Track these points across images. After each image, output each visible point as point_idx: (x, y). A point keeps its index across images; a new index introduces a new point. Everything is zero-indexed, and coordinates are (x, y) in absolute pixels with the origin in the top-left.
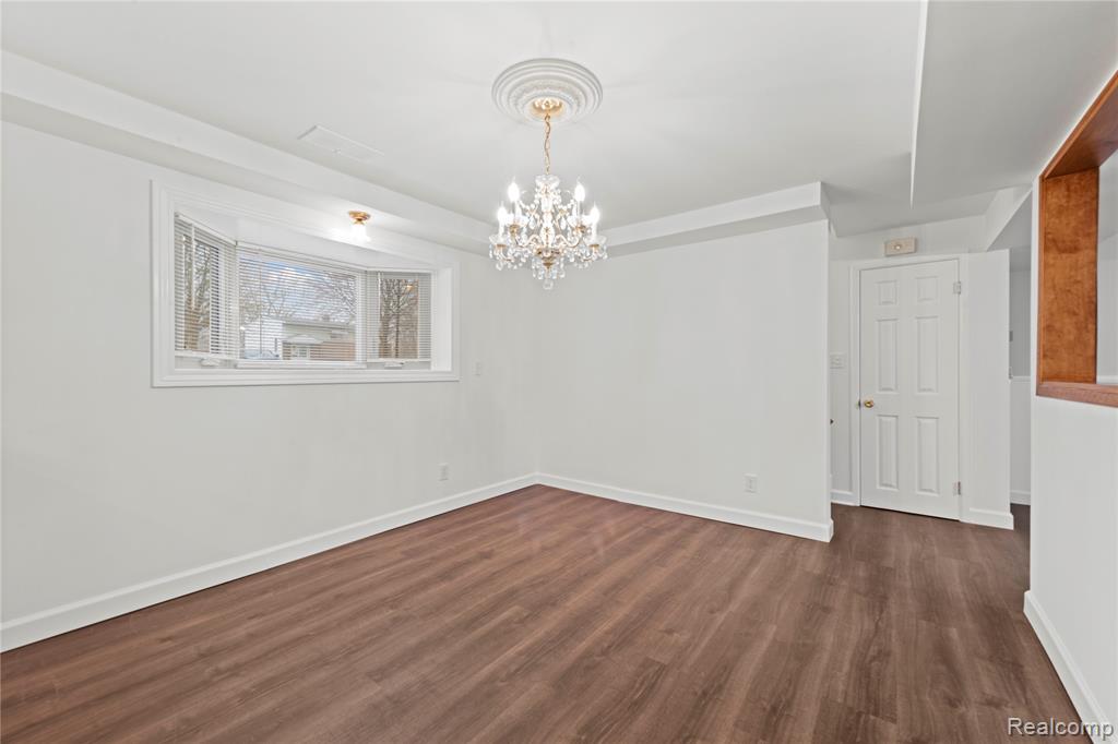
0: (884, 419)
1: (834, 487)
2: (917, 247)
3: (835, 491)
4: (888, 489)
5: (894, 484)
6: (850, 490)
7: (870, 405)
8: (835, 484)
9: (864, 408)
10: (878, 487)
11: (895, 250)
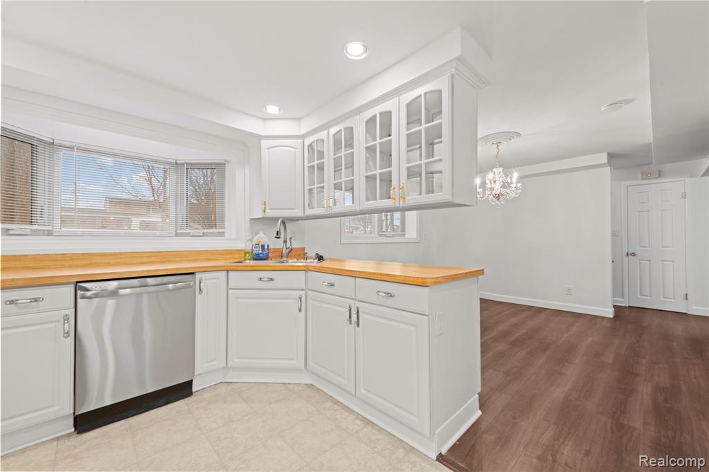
0: (642, 262)
1: (614, 297)
2: (660, 174)
3: (615, 299)
4: (645, 297)
5: (648, 294)
6: (623, 298)
7: (634, 254)
8: (614, 295)
9: (630, 257)
10: (639, 296)
11: (647, 175)
